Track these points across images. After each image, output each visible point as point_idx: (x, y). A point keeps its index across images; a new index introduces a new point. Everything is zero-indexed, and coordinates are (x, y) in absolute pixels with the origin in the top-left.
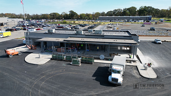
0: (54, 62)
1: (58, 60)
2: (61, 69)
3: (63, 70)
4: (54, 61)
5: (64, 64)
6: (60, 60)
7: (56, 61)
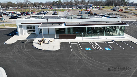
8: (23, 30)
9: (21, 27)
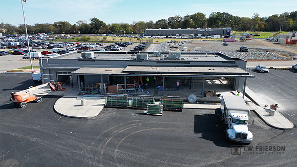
0: (114, 112)
1: (118, 108)
2: (132, 123)
3: (138, 126)
4: (111, 109)
5: (133, 114)
6: (121, 108)
7: (115, 109)
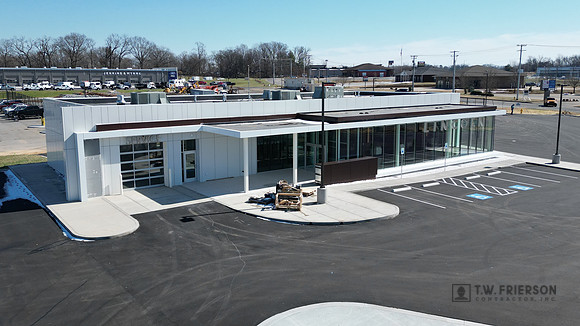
8: (103, 166)
9: (93, 146)
